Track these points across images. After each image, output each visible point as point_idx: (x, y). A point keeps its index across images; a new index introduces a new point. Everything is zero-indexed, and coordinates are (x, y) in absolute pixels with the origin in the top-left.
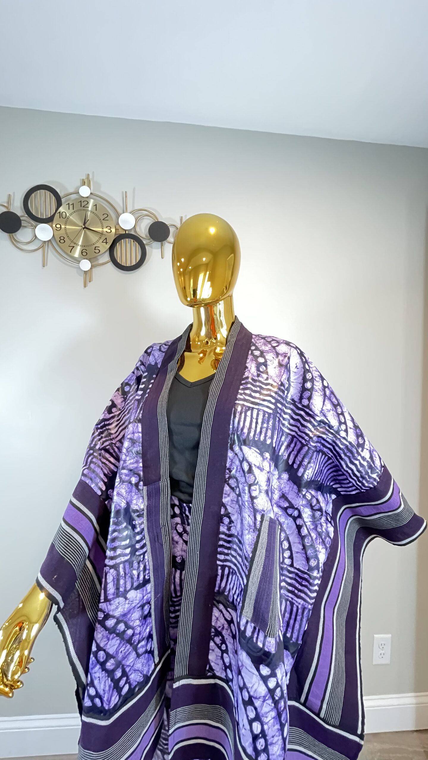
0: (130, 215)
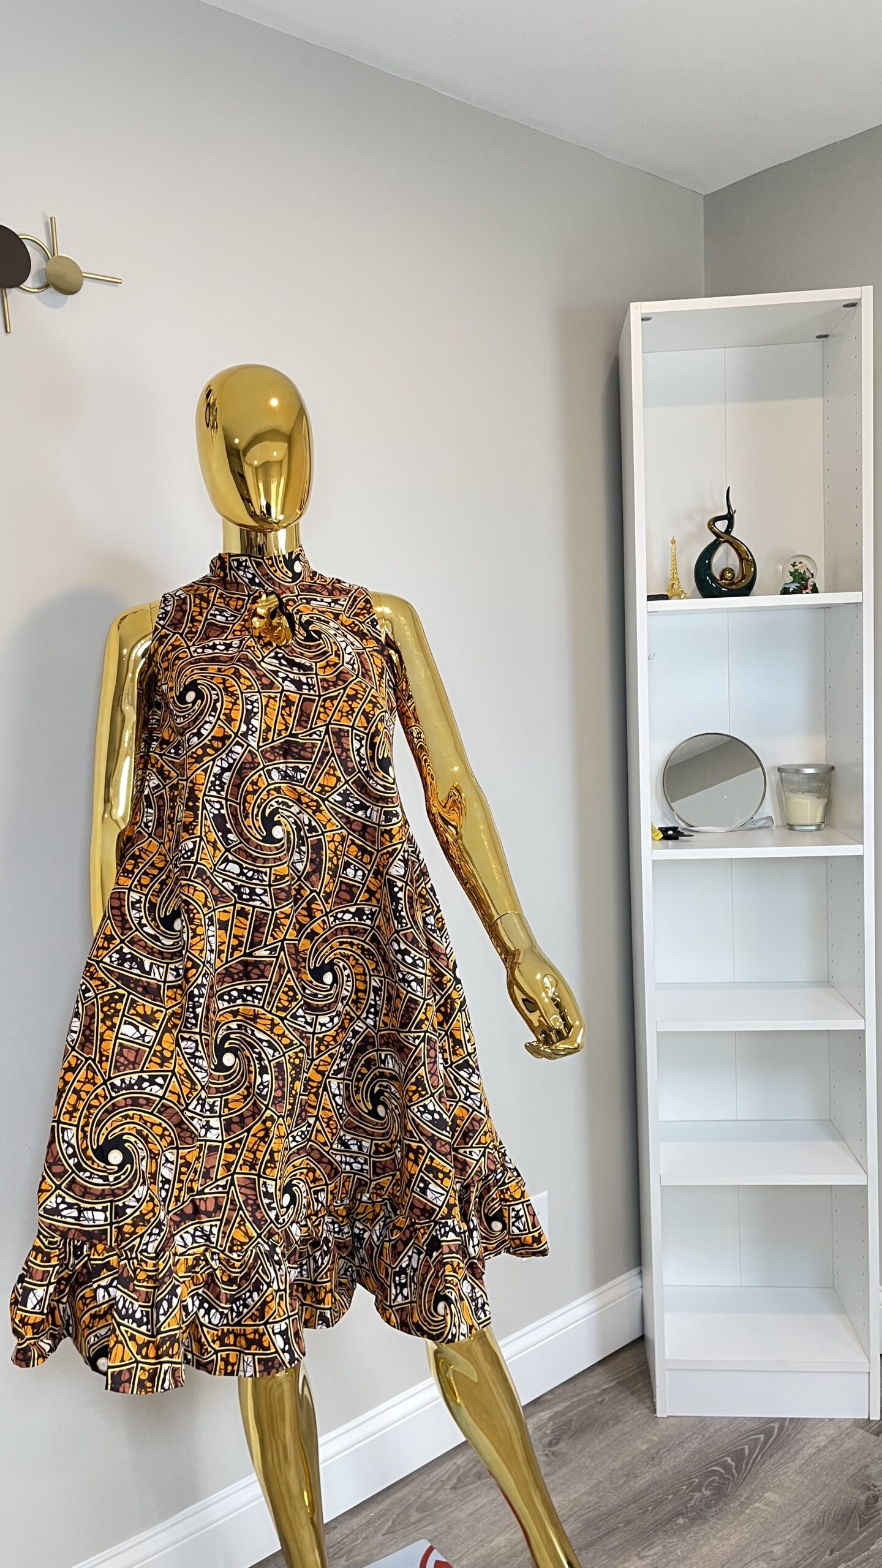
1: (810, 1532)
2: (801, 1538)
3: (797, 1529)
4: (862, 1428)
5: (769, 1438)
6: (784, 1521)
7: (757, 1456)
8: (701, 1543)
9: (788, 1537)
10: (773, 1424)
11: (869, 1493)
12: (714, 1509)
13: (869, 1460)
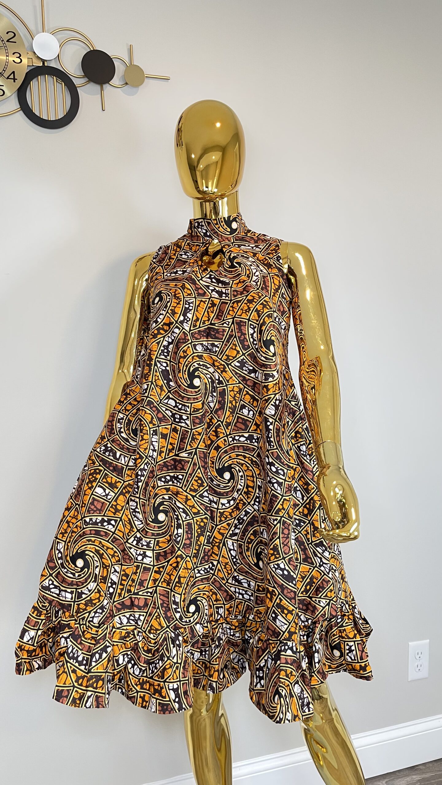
0: (51, 35)
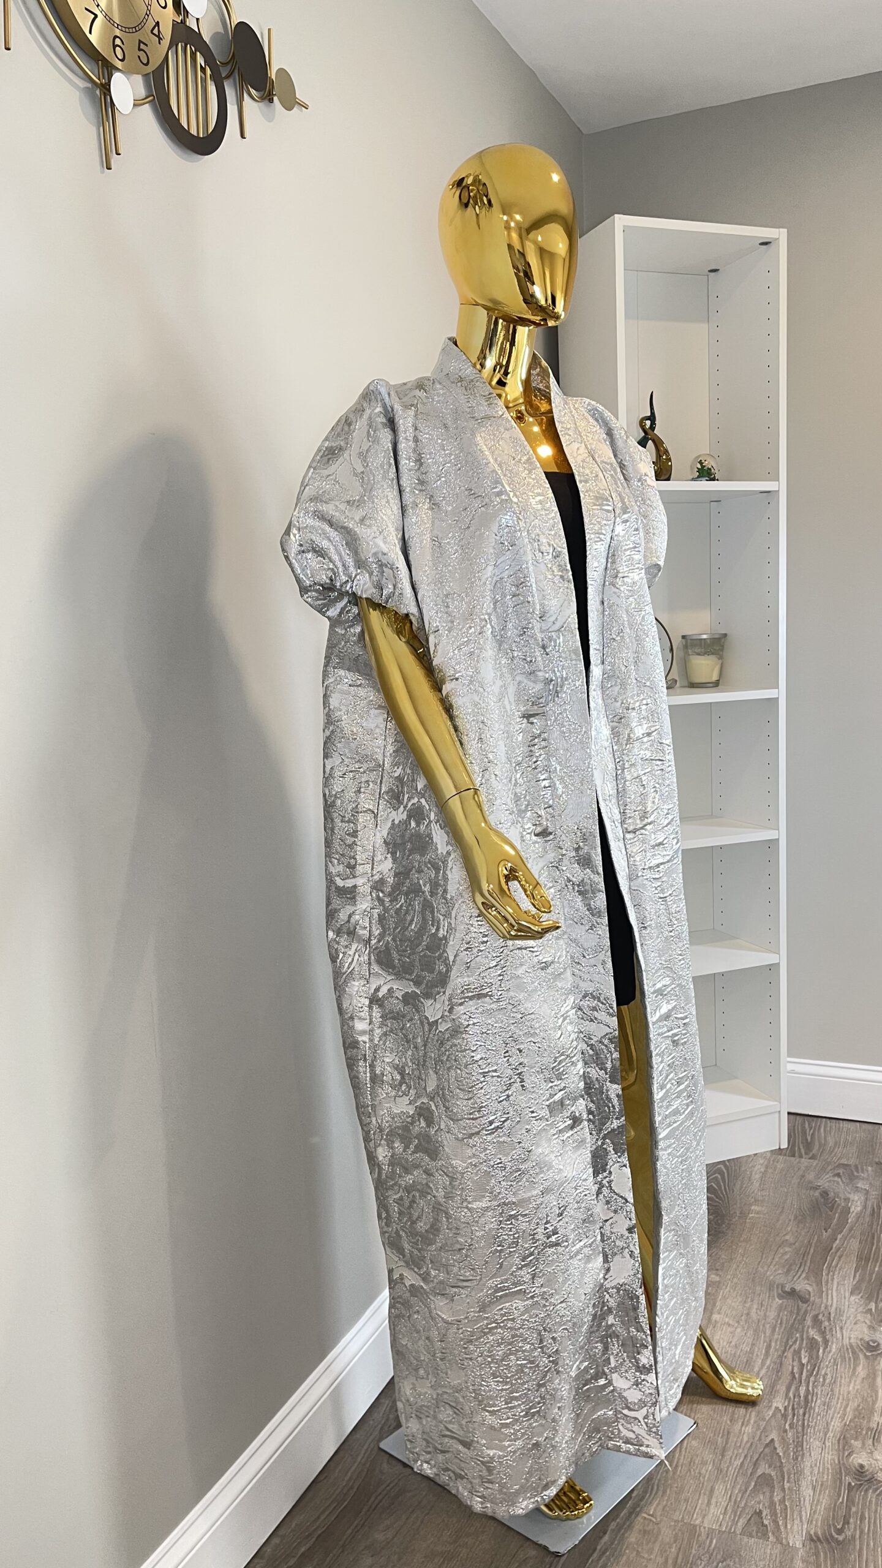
1: (800, 1222)
2: (798, 1227)
3: (791, 1223)
4: (781, 1154)
5: (724, 1176)
6: (778, 1221)
7: (725, 1188)
8: (734, 1247)
9: (789, 1229)
10: (719, 1166)
11: (819, 1191)
12: (724, 1226)
13: (801, 1173)
